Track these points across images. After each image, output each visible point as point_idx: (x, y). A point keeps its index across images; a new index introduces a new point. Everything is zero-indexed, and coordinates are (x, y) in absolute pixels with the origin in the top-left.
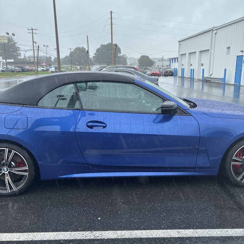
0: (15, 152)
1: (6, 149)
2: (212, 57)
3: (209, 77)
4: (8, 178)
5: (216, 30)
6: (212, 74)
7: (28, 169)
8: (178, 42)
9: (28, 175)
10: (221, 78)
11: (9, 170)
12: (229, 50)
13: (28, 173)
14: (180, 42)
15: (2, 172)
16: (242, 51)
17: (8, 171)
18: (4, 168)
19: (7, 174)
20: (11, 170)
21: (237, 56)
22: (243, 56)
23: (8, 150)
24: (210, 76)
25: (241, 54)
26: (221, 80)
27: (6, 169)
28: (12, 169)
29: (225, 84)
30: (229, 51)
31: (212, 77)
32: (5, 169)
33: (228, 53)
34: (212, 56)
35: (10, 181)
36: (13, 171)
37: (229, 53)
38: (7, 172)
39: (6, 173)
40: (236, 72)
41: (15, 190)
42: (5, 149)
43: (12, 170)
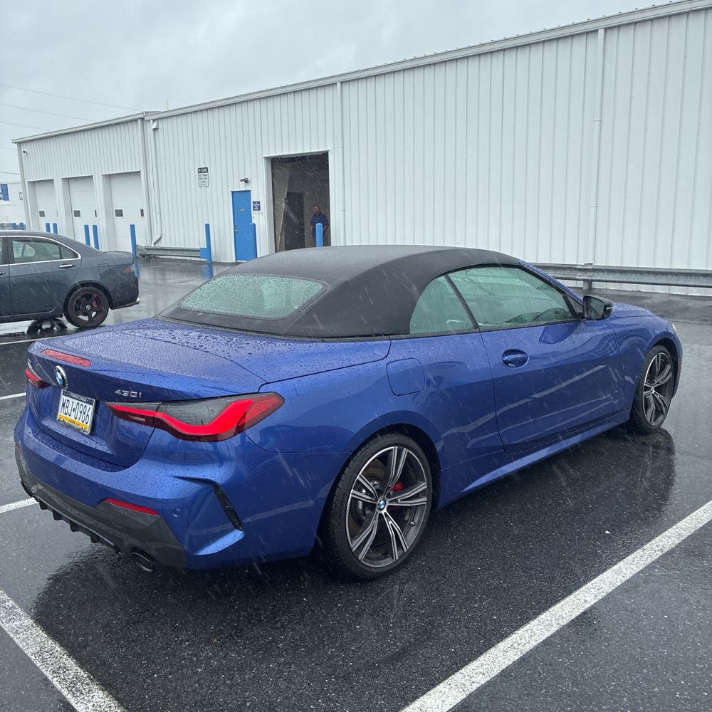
0: (408, 453)
1: (394, 448)
2: (152, 193)
3: (153, 245)
4: (391, 524)
5: (154, 120)
6: (160, 239)
7: (426, 487)
8: (16, 145)
9: (426, 503)
10: (197, 247)
12: (206, 175)
13: (426, 499)
14: (20, 143)
16: (246, 181)
17: (385, 508)
18: (380, 501)
19: (385, 513)
21: (232, 192)
22: (249, 191)
23: (398, 450)
24: (155, 244)
25: (242, 187)
26: (199, 253)
27: (383, 504)
28: (396, 499)
29: (211, 264)
30: (206, 178)
31: (160, 245)
33: (203, 184)
34: (152, 189)
37: (207, 183)
38: (385, 510)
39: (383, 512)
40: (234, 232)
41: (405, 550)
42: (392, 450)
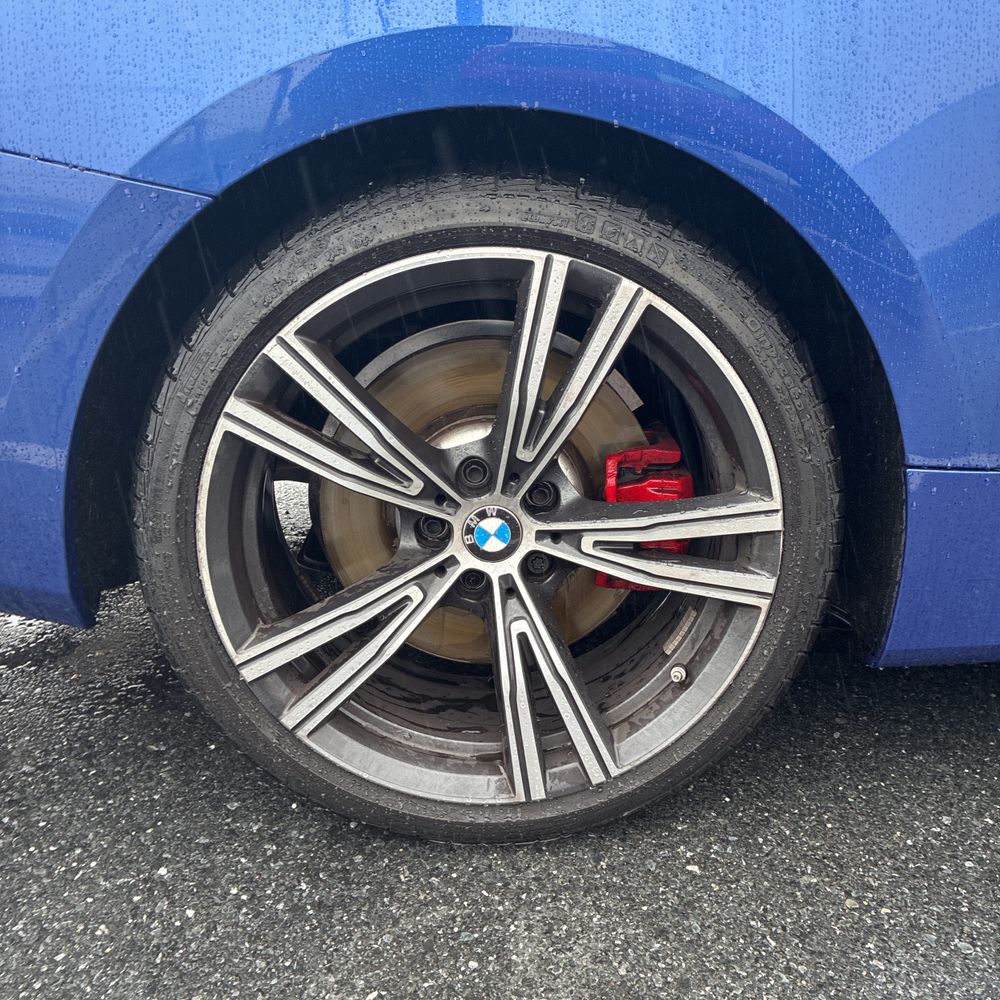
0: (650, 310)
1: (537, 257)
4: (523, 637)
7: (776, 523)
9: (764, 604)
11: (528, 544)
13: (768, 584)
15: (452, 561)
18: (482, 515)
19: (506, 579)
20: (556, 536)
23: (572, 276)
27: (499, 534)
28: (577, 534)
32: (492, 525)
35: (552, 661)
36: (588, 555)
38: (511, 566)
39: (494, 571)
41: (597, 776)
42: (530, 264)
43: (575, 537)
